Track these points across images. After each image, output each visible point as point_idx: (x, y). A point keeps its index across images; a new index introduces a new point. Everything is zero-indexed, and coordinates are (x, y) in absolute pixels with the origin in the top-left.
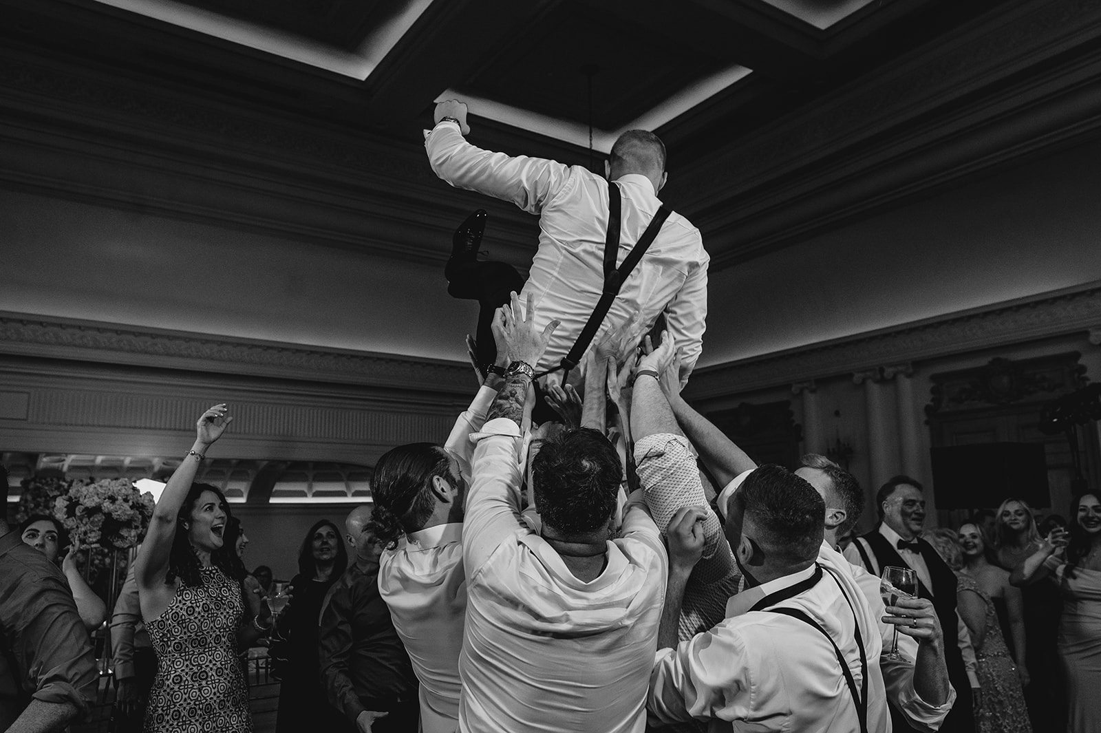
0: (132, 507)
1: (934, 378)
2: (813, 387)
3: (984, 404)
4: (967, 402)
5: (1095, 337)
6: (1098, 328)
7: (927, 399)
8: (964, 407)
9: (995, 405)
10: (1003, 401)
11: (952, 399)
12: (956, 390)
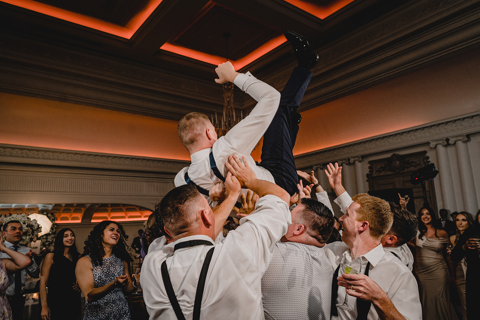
0: (27, 226)
1: (370, 162)
2: (322, 167)
3: (390, 173)
4: (383, 172)
5: (432, 145)
6: (434, 141)
7: (367, 171)
8: (382, 174)
9: (394, 173)
10: (397, 171)
11: (377, 171)
12: (379, 167)
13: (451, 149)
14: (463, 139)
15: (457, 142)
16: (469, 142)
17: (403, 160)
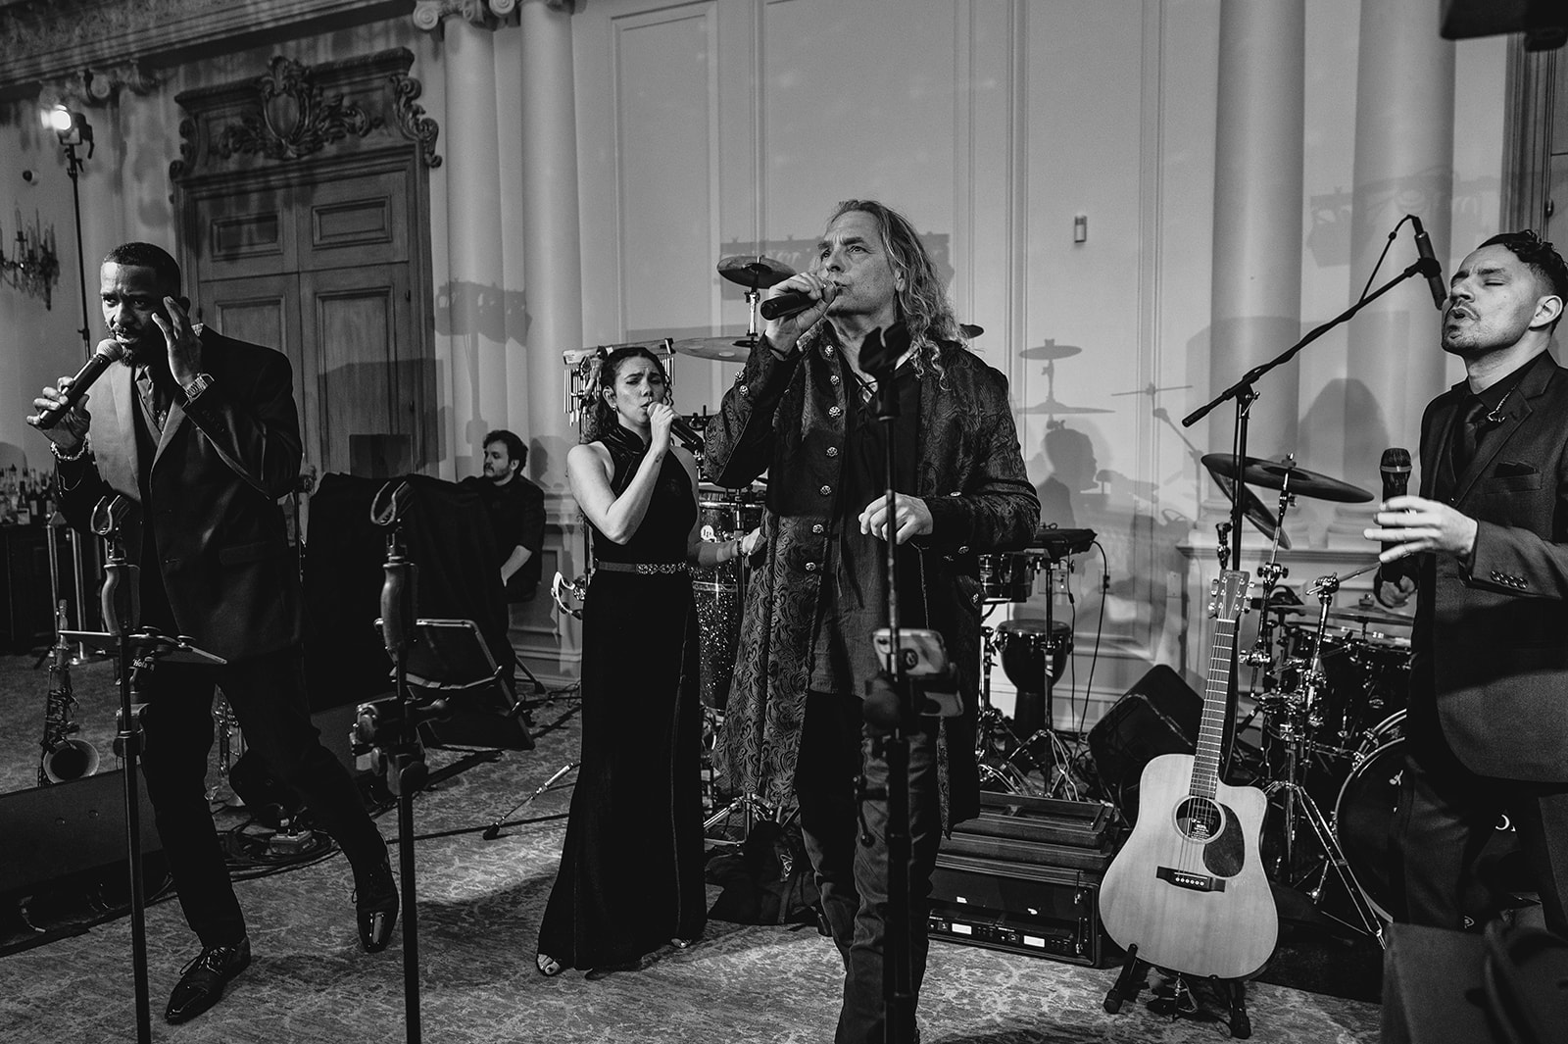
1: (183, 101)
3: (262, 161)
5: (424, 15)
7: (174, 150)
8: (231, 166)
9: (277, 163)
11: (213, 150)
12: (221, 127)
17: (315, 91)
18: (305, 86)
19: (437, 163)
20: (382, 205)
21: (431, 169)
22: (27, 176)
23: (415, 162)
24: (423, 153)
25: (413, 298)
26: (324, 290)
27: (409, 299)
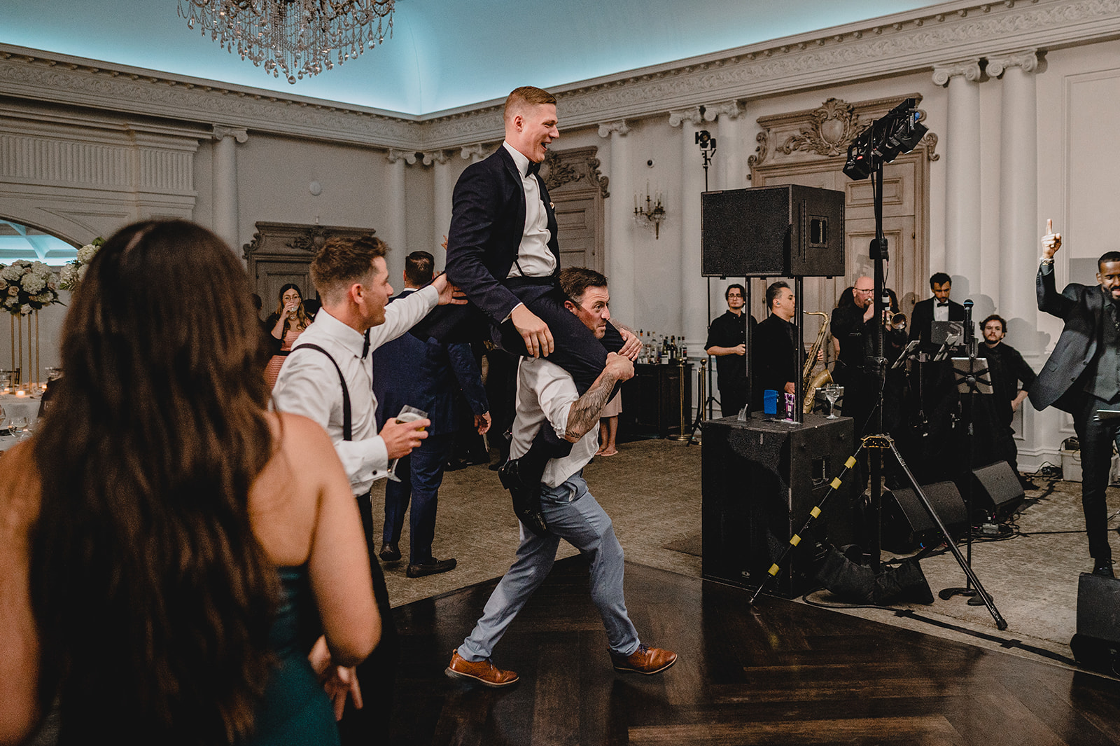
1: (760, 122)
2: (625, 129)
3: (812, 156)
4: (794, 153)
5: (939, 76)
6: (945, 64)
7: (751, 150)
8: (791, 159)
9: (825, 157)
10: (834, 153)
11: (779, 150)
12: (785, 137)
13: (988, 93)
14: (1027, 61)
15: (1007, 72)
16: (1041, 74)
17: (853, 118)
18: (848, 114)
19: (937, 158)
20: (897, 182)
21: (931, 161)
22: (650, 163)
23: (923, 157)
24: (928, 152)
25: (917, 237)
26: (852, 231)
27: (914, 238)
